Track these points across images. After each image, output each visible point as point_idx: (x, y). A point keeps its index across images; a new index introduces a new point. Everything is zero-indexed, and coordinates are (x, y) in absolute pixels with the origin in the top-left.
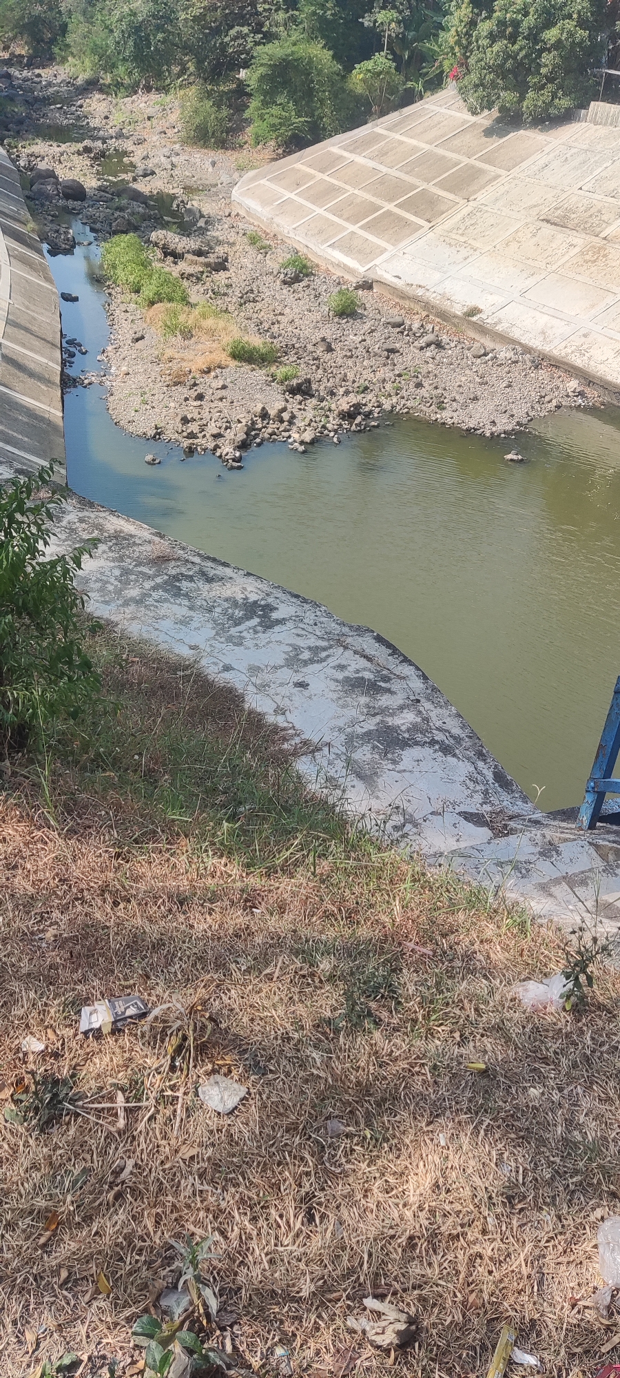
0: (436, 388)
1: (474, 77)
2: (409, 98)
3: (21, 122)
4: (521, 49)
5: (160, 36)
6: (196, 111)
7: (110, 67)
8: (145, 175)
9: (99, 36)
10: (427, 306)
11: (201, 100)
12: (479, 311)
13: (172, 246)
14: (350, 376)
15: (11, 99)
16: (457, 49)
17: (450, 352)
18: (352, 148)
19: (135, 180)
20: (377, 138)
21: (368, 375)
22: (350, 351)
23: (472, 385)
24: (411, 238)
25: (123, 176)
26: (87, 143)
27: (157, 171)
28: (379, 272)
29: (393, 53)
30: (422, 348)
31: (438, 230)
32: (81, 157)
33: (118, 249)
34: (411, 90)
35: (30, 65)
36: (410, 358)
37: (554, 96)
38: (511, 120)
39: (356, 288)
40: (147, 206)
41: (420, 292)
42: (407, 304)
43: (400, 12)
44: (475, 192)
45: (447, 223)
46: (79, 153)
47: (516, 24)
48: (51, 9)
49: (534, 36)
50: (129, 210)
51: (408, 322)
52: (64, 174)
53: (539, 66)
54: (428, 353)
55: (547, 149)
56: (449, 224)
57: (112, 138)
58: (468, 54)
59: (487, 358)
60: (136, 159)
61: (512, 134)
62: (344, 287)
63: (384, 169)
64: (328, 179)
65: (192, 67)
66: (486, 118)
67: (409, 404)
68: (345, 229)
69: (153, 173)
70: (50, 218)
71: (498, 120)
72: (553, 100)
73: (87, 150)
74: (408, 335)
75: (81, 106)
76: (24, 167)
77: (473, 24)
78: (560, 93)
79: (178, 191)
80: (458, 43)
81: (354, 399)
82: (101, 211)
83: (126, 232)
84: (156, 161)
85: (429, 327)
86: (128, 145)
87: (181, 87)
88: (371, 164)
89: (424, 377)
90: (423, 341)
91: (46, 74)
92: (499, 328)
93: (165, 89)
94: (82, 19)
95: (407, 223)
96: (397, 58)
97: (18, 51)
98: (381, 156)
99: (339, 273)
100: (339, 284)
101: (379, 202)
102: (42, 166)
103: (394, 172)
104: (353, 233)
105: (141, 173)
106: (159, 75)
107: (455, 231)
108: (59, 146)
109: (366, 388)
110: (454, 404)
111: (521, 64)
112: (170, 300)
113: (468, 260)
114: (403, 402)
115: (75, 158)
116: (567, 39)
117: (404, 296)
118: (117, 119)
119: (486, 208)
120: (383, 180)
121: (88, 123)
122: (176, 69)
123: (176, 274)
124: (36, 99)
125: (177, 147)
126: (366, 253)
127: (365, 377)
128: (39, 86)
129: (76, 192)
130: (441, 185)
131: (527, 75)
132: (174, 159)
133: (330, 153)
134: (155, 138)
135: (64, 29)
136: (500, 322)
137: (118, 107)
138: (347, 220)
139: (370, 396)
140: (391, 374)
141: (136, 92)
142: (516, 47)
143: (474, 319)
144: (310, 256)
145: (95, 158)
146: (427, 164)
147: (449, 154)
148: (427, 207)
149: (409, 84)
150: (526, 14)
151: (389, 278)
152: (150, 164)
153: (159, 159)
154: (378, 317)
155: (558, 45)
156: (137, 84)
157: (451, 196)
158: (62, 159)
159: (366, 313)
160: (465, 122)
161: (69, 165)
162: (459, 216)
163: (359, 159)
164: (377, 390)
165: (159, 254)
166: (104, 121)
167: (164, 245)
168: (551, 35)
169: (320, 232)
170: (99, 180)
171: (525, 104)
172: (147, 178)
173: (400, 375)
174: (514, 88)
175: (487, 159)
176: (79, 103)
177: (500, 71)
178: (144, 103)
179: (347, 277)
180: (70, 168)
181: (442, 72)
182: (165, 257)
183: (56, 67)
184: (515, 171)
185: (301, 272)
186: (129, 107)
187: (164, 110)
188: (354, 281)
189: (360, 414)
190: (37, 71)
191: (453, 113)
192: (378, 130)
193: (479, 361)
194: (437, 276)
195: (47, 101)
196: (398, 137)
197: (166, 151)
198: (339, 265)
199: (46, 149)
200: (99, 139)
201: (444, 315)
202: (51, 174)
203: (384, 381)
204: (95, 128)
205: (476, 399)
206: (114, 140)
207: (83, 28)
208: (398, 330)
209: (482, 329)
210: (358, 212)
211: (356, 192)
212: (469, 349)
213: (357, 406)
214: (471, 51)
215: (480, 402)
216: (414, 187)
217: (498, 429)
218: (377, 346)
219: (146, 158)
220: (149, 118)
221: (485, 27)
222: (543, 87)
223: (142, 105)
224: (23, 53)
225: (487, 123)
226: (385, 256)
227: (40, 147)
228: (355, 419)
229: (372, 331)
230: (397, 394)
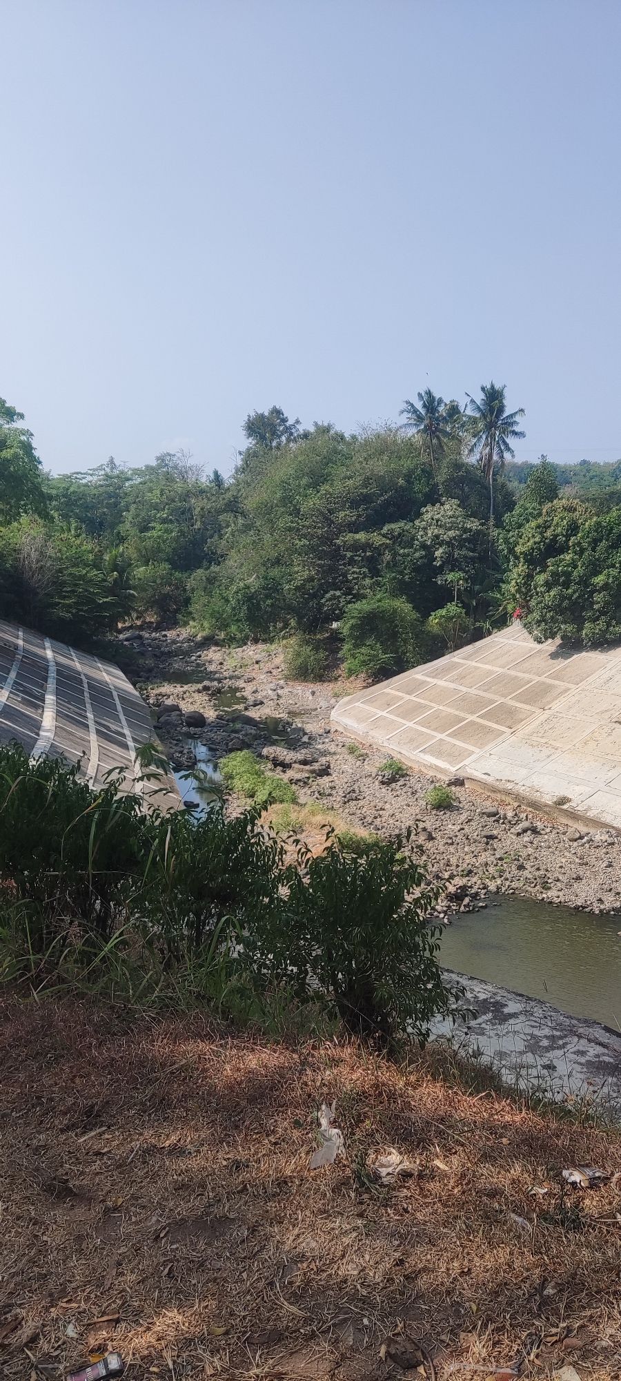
0: (538, 869)
1: (536, 615)
2: (478, 635)
3: (150, 670)
4: (574, 592)
5: (269, 602)
6: (298, 655)
7: (224, 626)
8: (255, 705)
9: (217, 604)
10: (518, 797)
11: (301, 646)
12: (569, 800)
13: (281, 758)
14: (453, 861)
15: (142, 654)
16: (518, 596)
17: (546, 837)
18: (434, 674)
19: (246, 709)
20: (455, 666)
21: (469, 859)
22: (451, 838)
23: (573, 866)
24: (495, 742)
25: (236, 707)
26: (206, 683)
27: (265, 701)
28: (469, 770)
29: (462, 602)
30: (518, 834)
31: (520, 734)
32: (201, 694)
33: (234, 763)
34: (481, 628)
35: (157, 629)
36: (509, 843)
37: (609, 625)
38: (572, 646)
39: (449, 785)
40: (259, 728)
41: (509, 786)
42: (498, 796)
43: (466, 572)
44: (549, 703)
45: (525, 729)
46: (199, 691)
47: (568, 575)
48: (177, 588)
49: (584, 582)
50: (243, 732)
51: (502, 812)
52: (186, 707)
53: (593, 603)
54: (527, 838)
55: (609, 666)
56: (529, 729)
57: (226, 678)
58: (528, 598)
59: (584, 841)
60: (247, 694)
61: (575, 656)
62: (437, 785)
63: (464, 689)
64: (415, 699)
65: (293, 623)
66: (551, 645)
67: (514, 885)
68: (434, 737)
69: (262, 703)
70: (175, 742)
71: (561, 646)
72: (608, 627)
73: (206, 688)
74: (503, 823)
75: (200, 656)
76: (153, 704)
77: (529, 577)
78: (614, 622)
79: (284, 716)
80: (518, 591)
81: (459, 882)
82: (219, 735)
83: (241, 750)
84: (264, 693)
85: (523, 816)
86: (240, 683)
87: (284, 638)
88: (452, 686)
89: (524, 859)
90: (519, 828)
91: (171, 634)
92: (590, 814)
93: (270, 640)
94: (203, 594)
95: (490, 731)
96: (465, 606)
97: (148, 620)
98: (461, 678)
99: (431, 773)
100: (432, 782)
101: (462, 714)
102: (169, 702)
103: (474, 691)
104: (441, 740)
105: (251, 703)
106: (266, 630)
107: (535, 735)
108: (182, 687)
109: (470, 872)
110: (558, 884)
111: (575, 603)
112: (282, 802)
113: (551, 758)
114: (508, 883)
115: (196, 695)
116: (613, 582)
117: (495, 790)
118: (230, 664)
119: (561, 715)
120: (464, 698)
121: (206, 668)
122: (280, 625)
123: (286, 781)
124: (163, 653)
125: (282, 682)
126: (455, 756)
127: (468, 861)
128: (165, 644)
129: (197, 721)
130: (516, 698)
131: (581, 612)
132: (280, 692)
133: (416, 679)
134: (262, 677)
135: (187, 601)
136: (589, 808)
137: (231, 656)
138: (435, 730)
139: (474, 879)
140: (492, 858)
141: (246, 644)
142: (570, 591)
143: (565, 807)
144: (403, 760)
145: (213, 695)
146: (503, 683)
147: (521, 675)
148: (508, 717)
149: (478, 624)
150: (575, 567)
151: (478, 775)
152: (259, 696)
153: (267, 691)
154: (473, 808)
155: (606, 587)
156: (247, 638)
157: (528, 707)
158: (185, 696)
159: (461, 805)
160: (532, 649)
161: (191, 700)
162: (537, 722)
163: (441, 683)
164: (481, 873)
165: (270, 765)
166: (219, 666)
167: (274, 757)
168: (599, 580)
169: (412, 740)
170: (216, 710)
171: (584, 632)
172: (257, 707)
173: (501, 859)
174: (573, 622)
175: (556, 677)
176: (198, 653)
177: (558, 609)
178: (252, 652)
179: (439, 776)
180: (192, 703)
181: (506, 613)
182: (275, 767)
183: (178, 629)
184: (583, 685)
185: (397, 774)
186: (240, 655)
187: (270, 655)
188: (447, 779)
189: (467, 895)
190: (164, 633)
191: (521, 643)
192: (455, 660)
193: (575, 844)
194: (524, 772)
195: (170, 654)
196: (474, 664)
197: (272, 686)
198: (431, 767)
199: (172, 690)
200: (215, 680)
201: (535, 805)
202: (176, 708)
203: (487, 864)
204: (211, 672)
205: (578, 878)
206: (228, 680)
207: (205, 600)
208: (494, 819)
209: (574, 816)
210: (444, 724)
211: (441, 708)
212: (564, 834)
213: (464, 888)
214: (531, 596)
215: (584, 881)
216: (493, 702)
217: (606, 906)
218: (476, 834)
219: (255, 692)
220: (257, 662)
221: (541, 578)
222: (598, 619)
223: (251, 653)
224: (153, 620)
225: (553, 649)
226: (473, 757)
227: (166, 688)
228: (462, 900)
229: (470, 821)
230: (501, 876)
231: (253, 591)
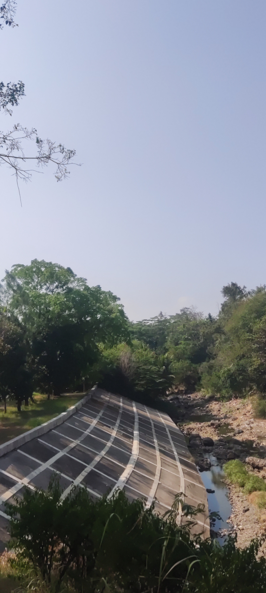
3: (183, 416)
5: (241, 377)
6: (259, 404)
7: (219, 390)
8: (239, 433)
9: (214, 379)
11: (260, 400)
13: (257, 464)
15: (179, 407)
19: (234, 435)
26: (212, 421)
27: (244, 431)
32: (210, 428)
33: (231, 467)
35: (186, 392)
40: (242, 446)
46: (209, 426)
48: (194, 372)
50: (234, 449)
52: (204, 435)
57: (222, 418)
60: (234, 426)
65: (255, 387)
69: (242, 432)
70: (199, 455)
73: (212, 424)
75: (208, 407)
76: (186, 434)
79: (255, 439)
82: (221, 450)
83: (234, 459)
84: (243, 426)
86: (230, 421)
87: (251, 395)
91: (192, 396)
93: (244, 397)
94: (207, 374)
97: (181, 389)
102: (194, 432)
105: (237, 432)
106: (241, 392)
108: (200, 424)
112: (260, 490)
115: (208, 428)
118: (224, 411)
121: (211, 414)
122: (248, 389)
123: (261, 477)
124: (189, 406)
125: (252, 420)
128: (190, 401)
129: (209, 442)
132: (252, 425)
134: (241, 417)
135: (200, 379)
137: (224, 406)
141: (231, 400)
145: (216, 428)
152: (241, 428)
153: (245, 425)
156: (231, 396)
158: (202, 429)
161: (205, 431)
165: (251, 468)
166: (218, 412)
167: (253, 463)
170: (219, 436)
172: (240, 434)
176: (207, 406)
178: (235, 403)
180: (206, 433)
182: (254, 469)
183: (196, 393)
186: (229, 405)
187: (244, 405)
190: (189, 395)
195: (193, 406)
197: (247, 422)
199: (195, 426)
200: (217, 419)
202: (198, 436)
204: (215, 415)
206: (223, 419)
207: (208, 378)
219: (238, 425)
220: (238, 409)
223: (234, 404)
224: (183, 389)
227: (192, 425)
231: (232, 372)
